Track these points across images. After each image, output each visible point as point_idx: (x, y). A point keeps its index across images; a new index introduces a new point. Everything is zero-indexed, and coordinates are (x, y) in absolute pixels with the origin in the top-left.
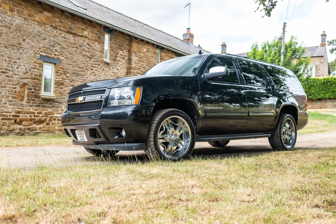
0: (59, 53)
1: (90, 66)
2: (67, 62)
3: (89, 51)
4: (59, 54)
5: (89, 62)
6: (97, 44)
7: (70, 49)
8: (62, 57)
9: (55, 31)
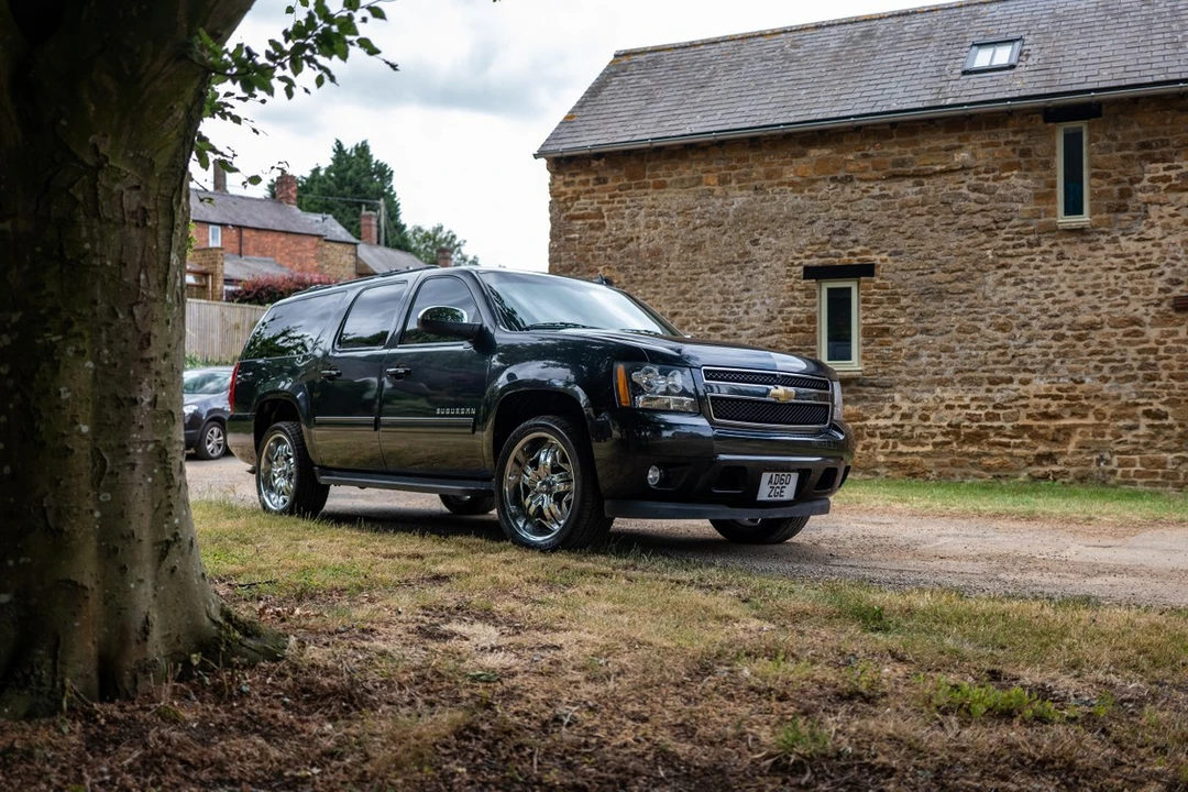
0: (866, 245)
1: (991, 257)
2: (896, 264)
3: (982, 210)
4: (868, 248)
5: (987, 245)
6: (1016, 176)
7: (908, 223)
8: (877, 254)
9: (848, 189)
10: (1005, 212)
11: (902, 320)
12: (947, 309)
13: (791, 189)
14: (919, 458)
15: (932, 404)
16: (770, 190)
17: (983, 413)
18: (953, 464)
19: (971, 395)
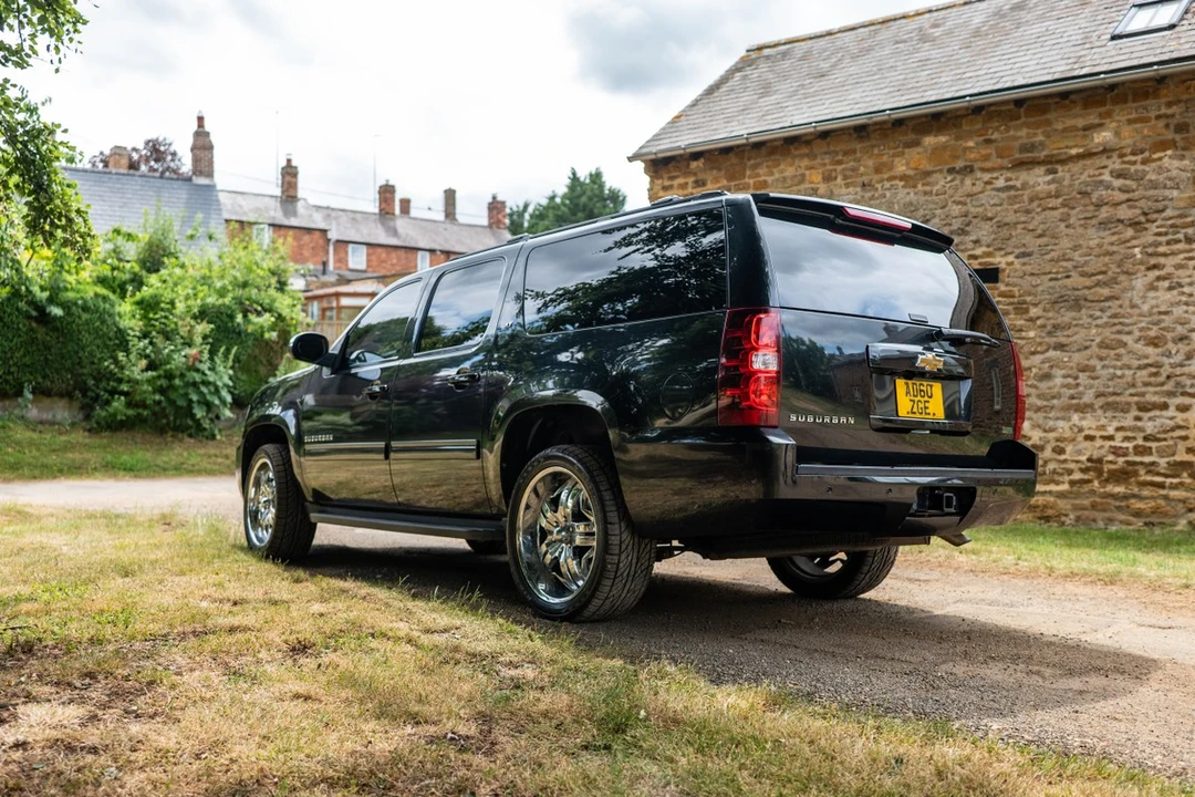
0: (988, 246)
1: (1139, 256)
2: (1024, 268)
3: (1128, 200)
4: (991, 249)
5: (1134, 242)
6: (1170, 157)
7: (1038, 219)
8: (1002, 256)
9: (968, 182)
10: (1157, 201)
11: (1032, 334)
12: (1085, 320)
13: (902, 183)
14: (1052, 499)
15: (1068, 434)
16: (879, 186)
17: (1130, 445)
18: (1094, 506)
19: (1115, 424)
